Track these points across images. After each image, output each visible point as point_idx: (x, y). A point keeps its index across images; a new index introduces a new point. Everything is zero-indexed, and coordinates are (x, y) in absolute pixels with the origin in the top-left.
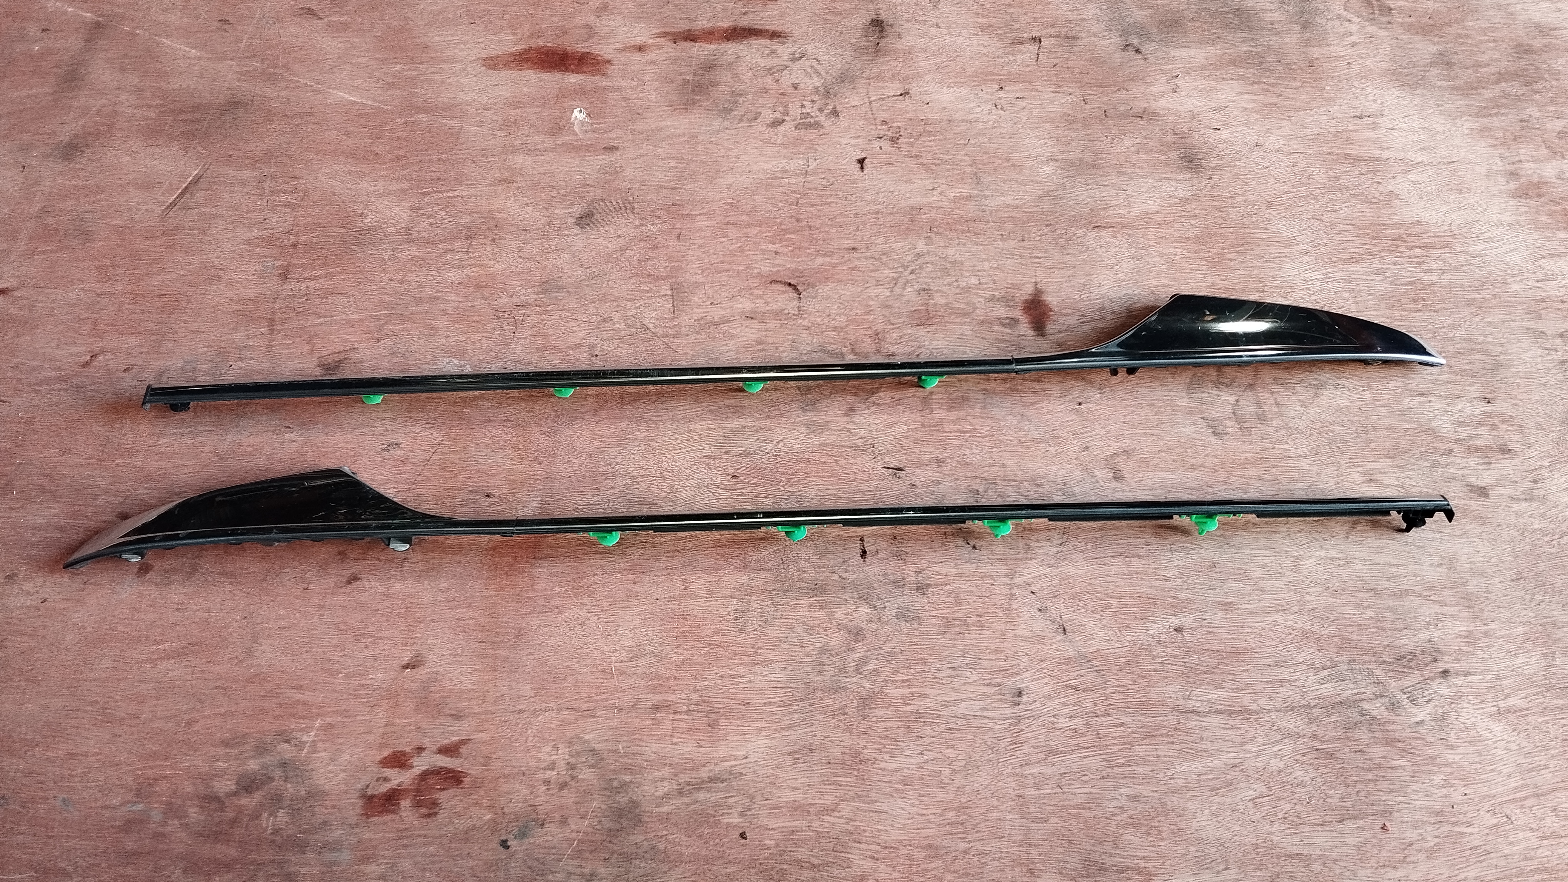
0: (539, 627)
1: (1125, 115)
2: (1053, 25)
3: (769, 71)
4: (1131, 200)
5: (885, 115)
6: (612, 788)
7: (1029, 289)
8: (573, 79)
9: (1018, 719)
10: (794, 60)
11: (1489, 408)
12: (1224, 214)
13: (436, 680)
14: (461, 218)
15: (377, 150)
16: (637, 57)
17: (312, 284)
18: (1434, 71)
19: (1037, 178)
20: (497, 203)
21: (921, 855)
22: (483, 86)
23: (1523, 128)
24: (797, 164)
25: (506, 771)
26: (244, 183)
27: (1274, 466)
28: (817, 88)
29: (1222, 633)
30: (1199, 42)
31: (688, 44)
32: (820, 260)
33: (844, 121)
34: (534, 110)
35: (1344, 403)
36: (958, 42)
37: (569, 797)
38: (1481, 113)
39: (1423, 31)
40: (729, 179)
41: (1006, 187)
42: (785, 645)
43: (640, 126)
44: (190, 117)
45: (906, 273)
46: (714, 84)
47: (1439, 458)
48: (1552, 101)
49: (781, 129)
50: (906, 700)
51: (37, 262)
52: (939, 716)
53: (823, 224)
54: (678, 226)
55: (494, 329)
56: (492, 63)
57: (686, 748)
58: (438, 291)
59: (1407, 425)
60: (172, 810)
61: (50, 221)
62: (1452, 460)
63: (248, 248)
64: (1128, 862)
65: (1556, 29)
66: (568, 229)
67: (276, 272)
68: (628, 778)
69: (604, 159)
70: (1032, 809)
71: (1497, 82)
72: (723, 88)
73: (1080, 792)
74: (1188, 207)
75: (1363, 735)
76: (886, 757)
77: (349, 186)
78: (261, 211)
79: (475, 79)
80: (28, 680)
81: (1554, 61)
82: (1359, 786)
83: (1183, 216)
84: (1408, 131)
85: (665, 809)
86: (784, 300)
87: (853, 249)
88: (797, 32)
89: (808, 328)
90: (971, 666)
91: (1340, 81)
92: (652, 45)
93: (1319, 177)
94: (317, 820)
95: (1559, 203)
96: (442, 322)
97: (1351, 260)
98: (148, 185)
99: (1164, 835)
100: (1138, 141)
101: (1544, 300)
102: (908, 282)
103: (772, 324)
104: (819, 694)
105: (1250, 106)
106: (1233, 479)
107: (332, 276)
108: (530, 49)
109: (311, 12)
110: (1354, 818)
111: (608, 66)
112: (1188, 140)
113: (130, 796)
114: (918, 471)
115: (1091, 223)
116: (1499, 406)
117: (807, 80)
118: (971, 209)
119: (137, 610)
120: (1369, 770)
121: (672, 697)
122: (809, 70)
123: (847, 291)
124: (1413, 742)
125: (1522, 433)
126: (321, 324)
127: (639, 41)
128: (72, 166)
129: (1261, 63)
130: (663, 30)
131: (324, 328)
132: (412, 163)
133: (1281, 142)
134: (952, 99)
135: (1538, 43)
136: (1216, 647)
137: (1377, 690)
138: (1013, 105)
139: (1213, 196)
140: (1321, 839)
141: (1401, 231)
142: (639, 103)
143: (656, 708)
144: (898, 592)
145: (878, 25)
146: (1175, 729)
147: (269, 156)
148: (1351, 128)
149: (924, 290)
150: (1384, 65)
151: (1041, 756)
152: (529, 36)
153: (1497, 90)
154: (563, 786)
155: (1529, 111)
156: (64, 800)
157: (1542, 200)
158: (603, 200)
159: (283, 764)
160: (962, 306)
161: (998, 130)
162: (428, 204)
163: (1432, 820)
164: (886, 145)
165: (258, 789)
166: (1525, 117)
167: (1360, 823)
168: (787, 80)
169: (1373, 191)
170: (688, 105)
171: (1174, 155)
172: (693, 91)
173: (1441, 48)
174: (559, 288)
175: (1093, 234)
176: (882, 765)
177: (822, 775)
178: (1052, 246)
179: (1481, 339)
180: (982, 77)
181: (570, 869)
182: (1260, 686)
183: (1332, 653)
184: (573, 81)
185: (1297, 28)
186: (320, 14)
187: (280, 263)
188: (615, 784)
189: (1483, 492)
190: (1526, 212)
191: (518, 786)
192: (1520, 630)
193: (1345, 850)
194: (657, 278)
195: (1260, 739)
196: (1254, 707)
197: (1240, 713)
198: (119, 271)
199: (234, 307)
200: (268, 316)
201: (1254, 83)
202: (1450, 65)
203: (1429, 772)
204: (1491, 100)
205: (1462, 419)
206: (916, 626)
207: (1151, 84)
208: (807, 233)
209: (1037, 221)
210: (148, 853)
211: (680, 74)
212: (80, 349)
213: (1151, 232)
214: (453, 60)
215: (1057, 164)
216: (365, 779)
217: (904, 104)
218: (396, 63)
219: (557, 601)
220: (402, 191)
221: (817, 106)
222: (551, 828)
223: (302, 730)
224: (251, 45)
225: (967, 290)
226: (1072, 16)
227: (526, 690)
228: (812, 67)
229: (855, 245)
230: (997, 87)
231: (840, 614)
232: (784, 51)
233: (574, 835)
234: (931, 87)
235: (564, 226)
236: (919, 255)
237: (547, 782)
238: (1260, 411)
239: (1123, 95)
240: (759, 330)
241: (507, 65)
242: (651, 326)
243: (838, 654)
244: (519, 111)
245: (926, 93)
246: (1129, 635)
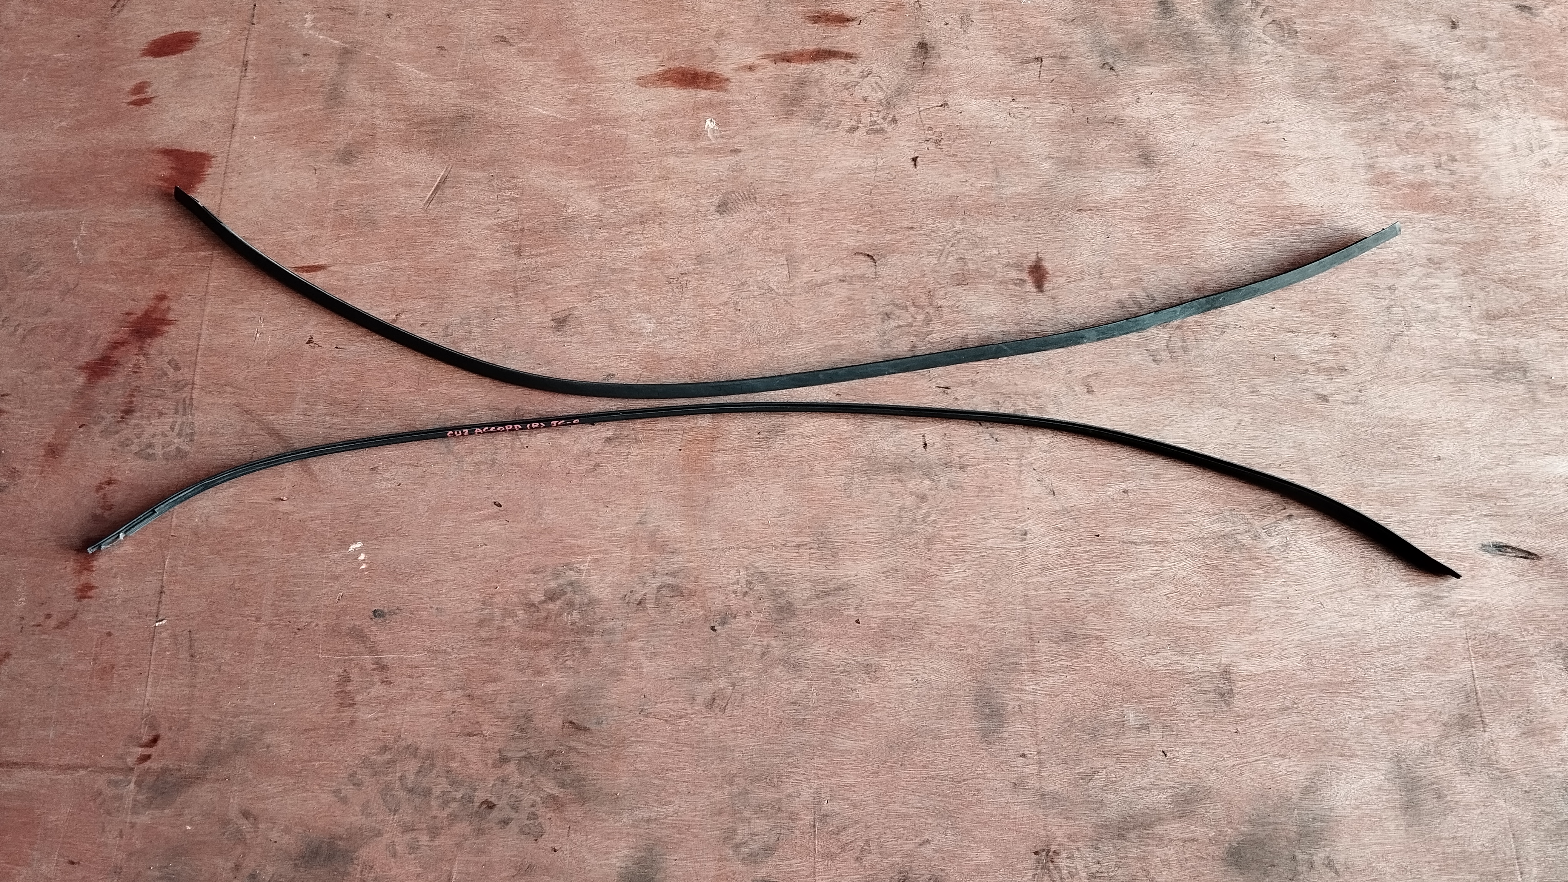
0: (719, 495)
1: (1101, 122)
2: (1051, 47)
3: (846, 86)
4: (1104, 189)
5: (931, 123)
6: (775, 595)
7: (1033, 258)
8: (703, 94)
9: (1024, 550)
10: (863, 77)
11: (1335, 340)
12: (1168, 200)
13: (659, 531)
14: (635, 207)
15: (569, 154)
16: (748, 75)
17: (539, 260)
18: (1324, 84)
19: (1039, 173)
20: (659, 196)
21: (966, 631)
22: (639, 101)
23: (1382, 129)
24: (869, 162)
25: (709, 585)
26: (478, 182)
27: (1191, 383)
28: (880, 100)
29: (1153, 493)
30: (1157, 61)
31: (785, 65)
32: (888, 237)
33: (901, 128)
34: (677, 120)
35: (1241, 338)
36: (982, 61)
37: (750, 601)
38: (1354, 118)
39: (1318, 50)
40: (821, 175)
41: (1017, 179)
42: (877, 506)
43: (755, 133)
44: (430, 128)
45: (949, 246)
46: (806, 97)
47: (1299, 376)
48: (1406, 108)
49: (857, 134)
50: (955, 539)
51: (342, 245)
52: (976, 548)
53: (890, 209)
54: (788, 211)
55: (668, 292)
56: (643, 82)
57: (820, 570)
58: (626, 264)
59: (1280, 353)
60: (508, 613)
61: (345, 212)
62: (1307, 376)
63: (490, 232)
64: (1089, 633)
65: (1415, 48)
66: (711, 215)
67: (512, 251)
68: (784, 589)
69: (733, 159)
70: (1033, 603)
71: (1367, 93)
72: (813, 101)
73: (1063, 592)
74: (1143, 195)
75: (1236, 555)
76: (943, 573)
77: (553, 183)
78: (494, 204)
79: (632, 95)
80: (399, 535)
81: (1410, 75)
82: (1231, 586)
83: (1139, 202)
84: (1300, 133)
85: (809, 607)
86: (864, 267)
87: (912, 228)
88: (864, 54)
89: (882, 288)
90: (995, 517)
91: (1255, 93)
92: (759, 66)
93: (1235, 171)
94: (598, 617)
95: (1400, 189)
96: (631, 287)
97: (1253, 234)
98: (410, 184)
99: (1112, 616)
100: (1110, 142)
101: (1381, 263)
102: (950, 252)
103: (858, 285)
104: (900, 536)
105: (1190, 114)
106: (1164, 391)
107: (551, 253)
108: (670, 70)
109: (504, 40)
110: (1228, 605)
111: (727, 83)
112: (1145, 142)
113: (479, 605)
114: (959, 389)
115: (1076, 207)
116: (1341, 340)
117: (873, 94)
118: (992, 198)
119: (462, 489)
120: (1239, 576)
121: (808, 539)
122: (874, 85)
123: (908, 260)
124: (1266, 559)
125: (1355, 358)
126: (549, 289)
127: (749, 62)
128: (351, 169)
129: (1200, 79)
130: (766, 53)
131: (552, 292)
132: (596, 165)
133: (1211, 143)
134: (979, 109)
135: (1400, 60)
136: (1149, 502)
137: (1247, 527)
138: (1022, 114)
139: (1160, 186)
140: (1206, 618)
141: (1289, 212)
142: (753, 113)
143: (798, 546)
144: (948, 470)
145: (923, 47)
146: (1121, 554)
147: (492, 161)
148: (1260, 131)
149: (961, 258)
150: (1287, 80)
151: (1039, 571)
152: (668, 59)
153: (1367, 99)
154: (745, 594)
155: (1388, 116)
156: (437, 609)
157: (1389, 186)
158: (733, 192)
159: (571, 584)
160: (987, 270)
161: (1012, 134)
162: (611, 197)
163: (1275, 606)
164: (932, 146)
165: (558, 598)
166: (1384, 121)
167: (1231, 608)
168: (859, 93)
169: (1272, 181)
170: (788, 115)
171: (1135, 154)
172: (791, 103)
173: (1330, 64)
174: (710, 260)
175: (1077, 216)
176: (941, 578)
177: (904, 585)
178: (1047, 225)
179: (1335, 291)
180: (1000, 91)
181: (755, 643)
182: (1174, 526)
183: (1221, 505)
184: (703, 96)
185: (1228, 49)
186: (511, 41)
187: (514, 244)
188: (777, 592)
189: (1325, 398)
190: (1376, 196)
191: (718, 594)
192: (1340, 489)
193: (1221, 624)
194: (776, 252)
195: (1172, 559)
196: (1170, 539)
197: (1161, 543)
198: (403, 251)
199: (488, 278)
200: (512, 284)
201: (1194, 95)
202: (1335, 79)
203: (1275, 577)
204: (1361, 107)
205: (1316, 349)
206: (960, 492)
207: (1120, 96)
208: (878, 216)
209: (1039, 205)
210: (497, 639)
211: (781, 90)
212: (388, 310)
213: (1117, 214)
214: (614, 80)
215: (1053, 161)
216: (623, 592)
217: (944, 113)
218: (574, 83)
219: (729, 479)
220: (590, 186)
221: (881, 115)
222: (741, 619)
223: (579, 563)
224: (464, 69)
225: (990, 258)
226: (1066, 39)
227: (716, 536)
228: (876, 83)
229: (914, 225)
230: (1011, 99)
231: (911, 485)
232: (856, 69)
233: (755, 623)
234: (963, 100)
235: (708, 213)
236: (957, 233)
237: (735, 592)
238: (1184, 345)
239: (1101, 105)
240: (848, 289)
241: (654, 83)
242: (775, 288)
243: (911, 510)
244: (667, 122)
245: (960, 104)
246: (1094, 496)
